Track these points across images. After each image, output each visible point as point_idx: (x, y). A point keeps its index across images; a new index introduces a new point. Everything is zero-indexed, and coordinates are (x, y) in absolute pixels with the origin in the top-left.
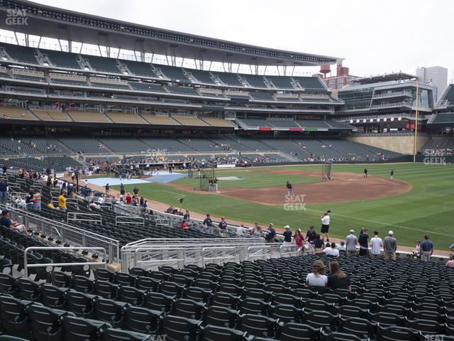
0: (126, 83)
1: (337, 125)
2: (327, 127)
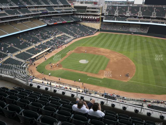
0: (4, 12)
1: (75, 18)
2: (73, 20)
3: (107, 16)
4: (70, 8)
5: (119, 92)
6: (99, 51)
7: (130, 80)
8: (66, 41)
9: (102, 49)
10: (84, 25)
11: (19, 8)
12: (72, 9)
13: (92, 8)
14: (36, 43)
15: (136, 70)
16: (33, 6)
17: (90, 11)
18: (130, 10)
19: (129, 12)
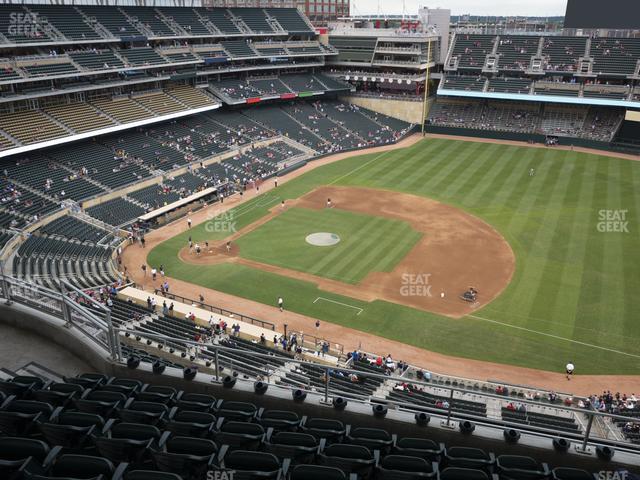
0: (65, 59)
1: (331, 82)
2: (322, 88)
3: (453, 72)
4: (316, 44)
5: (416, 353)
6: (394, 204)
7: (473, 314)
8: (280, 166)
9: (408, 198)
10: (365, 106)
11: (124, 45)
12: (322, 49)
13: (398, 45)
14: (167, 167)
15: (512, 279)
16: (176, 40)
17: (387, 54)
18: (544, 52)
19: (543, 58)
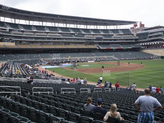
0: (60, 35)
1: (136, 46)
2: (132, 47)
12: (134, 37)
